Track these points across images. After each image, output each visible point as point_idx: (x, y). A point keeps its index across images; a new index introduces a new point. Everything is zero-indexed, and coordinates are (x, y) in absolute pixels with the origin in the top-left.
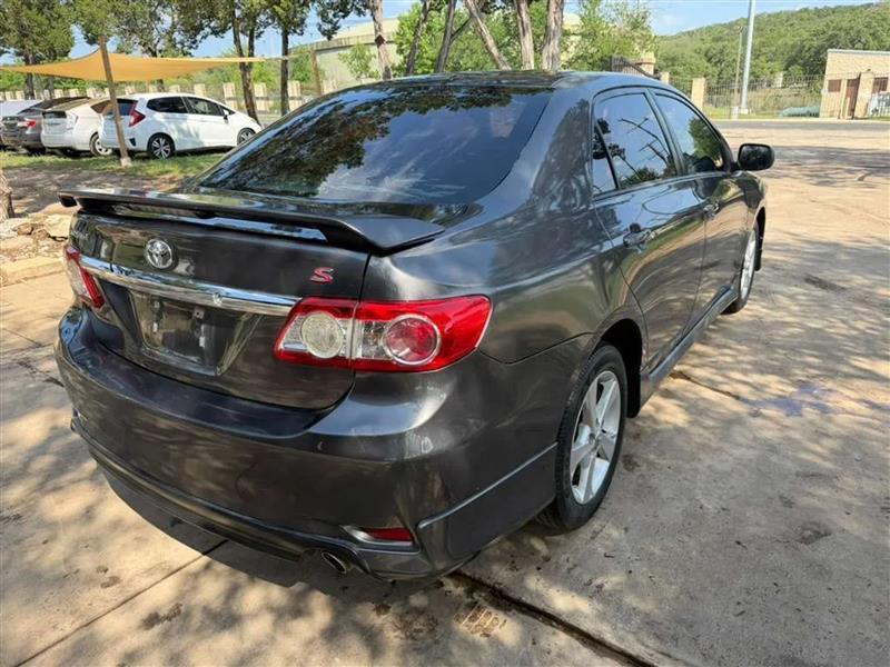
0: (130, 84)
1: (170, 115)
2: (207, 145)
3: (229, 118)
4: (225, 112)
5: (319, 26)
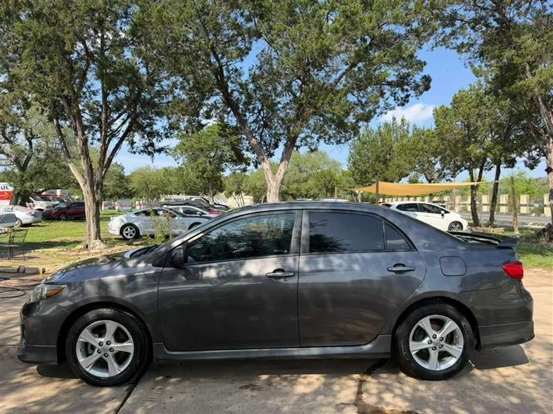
3: (445, 215)
4: (443, 212)
5: (526, 162)
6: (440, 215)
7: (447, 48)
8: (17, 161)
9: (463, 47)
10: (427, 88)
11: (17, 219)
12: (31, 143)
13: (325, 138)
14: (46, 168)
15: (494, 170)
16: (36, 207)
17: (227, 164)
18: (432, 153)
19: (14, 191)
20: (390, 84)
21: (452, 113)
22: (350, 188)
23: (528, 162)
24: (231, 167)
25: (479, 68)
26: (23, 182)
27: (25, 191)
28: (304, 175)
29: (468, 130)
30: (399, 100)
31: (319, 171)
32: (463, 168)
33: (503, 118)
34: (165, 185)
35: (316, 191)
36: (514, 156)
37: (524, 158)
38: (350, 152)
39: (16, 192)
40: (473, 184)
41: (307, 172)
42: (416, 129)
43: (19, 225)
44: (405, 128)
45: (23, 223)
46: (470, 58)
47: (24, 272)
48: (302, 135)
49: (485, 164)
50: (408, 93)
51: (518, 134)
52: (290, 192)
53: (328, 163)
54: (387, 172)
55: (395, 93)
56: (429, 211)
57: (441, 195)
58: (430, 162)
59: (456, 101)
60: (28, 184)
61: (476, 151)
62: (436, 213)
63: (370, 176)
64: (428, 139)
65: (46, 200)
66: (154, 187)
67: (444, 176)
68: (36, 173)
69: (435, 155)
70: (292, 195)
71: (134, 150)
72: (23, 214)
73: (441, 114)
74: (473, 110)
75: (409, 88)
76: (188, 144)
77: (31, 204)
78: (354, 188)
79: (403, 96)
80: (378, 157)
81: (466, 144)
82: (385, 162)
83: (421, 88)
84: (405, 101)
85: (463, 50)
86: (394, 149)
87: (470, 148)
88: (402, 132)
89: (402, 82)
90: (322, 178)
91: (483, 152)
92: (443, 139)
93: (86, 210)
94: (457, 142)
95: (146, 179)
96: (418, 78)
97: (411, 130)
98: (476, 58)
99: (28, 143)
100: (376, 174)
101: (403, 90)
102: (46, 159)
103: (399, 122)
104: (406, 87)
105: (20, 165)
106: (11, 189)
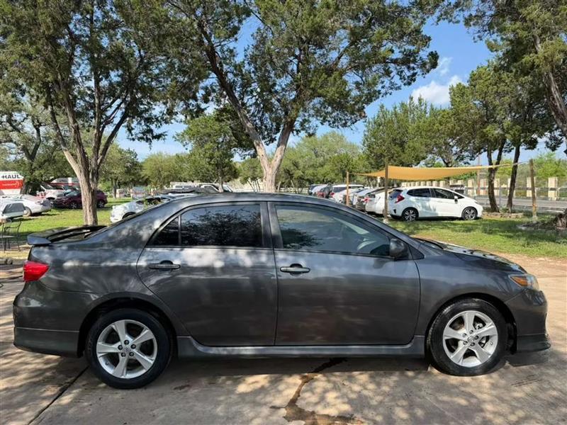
0: (405, 181)
1: (419, 198)
2: (440, 215)
3: (459, 200)
4: (456, 197)
5: (547, 143)
6: (453, 200)
7: (450, 22)
8: (25, 149)
9: (470, 20)
10: (434, 65)
11: (25, 208)
12: (38, 131)
13: (329, 121)
14: (54, 157)
15: (514, 152)
16: (48, 196)
17: (236, 149)
18: (448, 135)
19: (24, 180)
20: (395, 61)
21: (469, 91)
22: (367, 172)
23: (550, 143)
24: (240, 152)
25: (493, 42)
26: (32, 171)
27: (35, 180)
28: (321, 159)
29: (487, 109)
30: (405, 79)
31: (336, 155)
32: (482, 150)
33: (525, 96)
34: (177, 172)
35: (333, 176)
36: (535, 136)
37: (545, 139)
38: (365, 135)
39: (26, 181)
40: (491, 167)
41: (324, 157)
42: (433, 109)
43: (29, 214)
44: (423, 107)
45: (33, 212)
46: (479, 31)
47: (11, 264)
48: (300, 119)
49: (505, 146)
50: (415, 71)
51: (540, 113)
52: (306, 178)
53: (345, 147)
54: (403, 156)
55: (402, 72)
56: (443, 196)
57: (465, 179)
58: (447, 144)
59: (474, 78)
60: (37, 173)
61: (494, 131)
62: (450, 198)
63: (386, 160)
64: (444, 120)
65: (57, 189)
66: (166, 174)
67: (462, 159)
68: (45, 161)
69: (452, 136)
70: (308, 180)
71: (133, 137)
72: (32, 203)
73: (458, 93)
74: (491, 87)
75: (415, 66)
76: (195, 130)
77: (43, 192)
78: (370, 172)
79: (408, 74)
80: (394, 140)
81: (484, 124)
82: (402, 145)
83: (428, 67)
84: (412, 80)
85: (472, 23)
86: (409, 131)
87: (488, 129)
88: (419, 112)
89: (408, 59)
90: (338, 162)
91: (501, 132)
92: (459, 120)
93: (83, 199)
94: (475, 122)
95: (158, 166)
96: (424, 54)
97: (428, 110)
98: (486, 31)
99: (35, 131)
100: (392, 158)
101: (409, 68)
102: (55, 147)
103: (416, 102)
104: (412, 65)
105: (29, 154)
106: (21, 178)
